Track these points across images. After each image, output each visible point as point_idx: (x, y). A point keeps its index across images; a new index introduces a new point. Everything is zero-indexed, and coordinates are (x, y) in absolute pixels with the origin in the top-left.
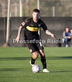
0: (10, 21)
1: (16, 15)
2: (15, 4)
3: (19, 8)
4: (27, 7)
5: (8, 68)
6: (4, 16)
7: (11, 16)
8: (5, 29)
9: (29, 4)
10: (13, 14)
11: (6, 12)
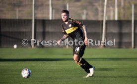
0: (106, 24)
1: (112, 19)
2: (111, 8)
3: (114, 12)
4: (122, 11)
5: (104, 67)
6: (100, 19)
7: (107, 19)
8: (101, 31)
9: (124, 8)
10: (109, 17)
11: (103, 16)
